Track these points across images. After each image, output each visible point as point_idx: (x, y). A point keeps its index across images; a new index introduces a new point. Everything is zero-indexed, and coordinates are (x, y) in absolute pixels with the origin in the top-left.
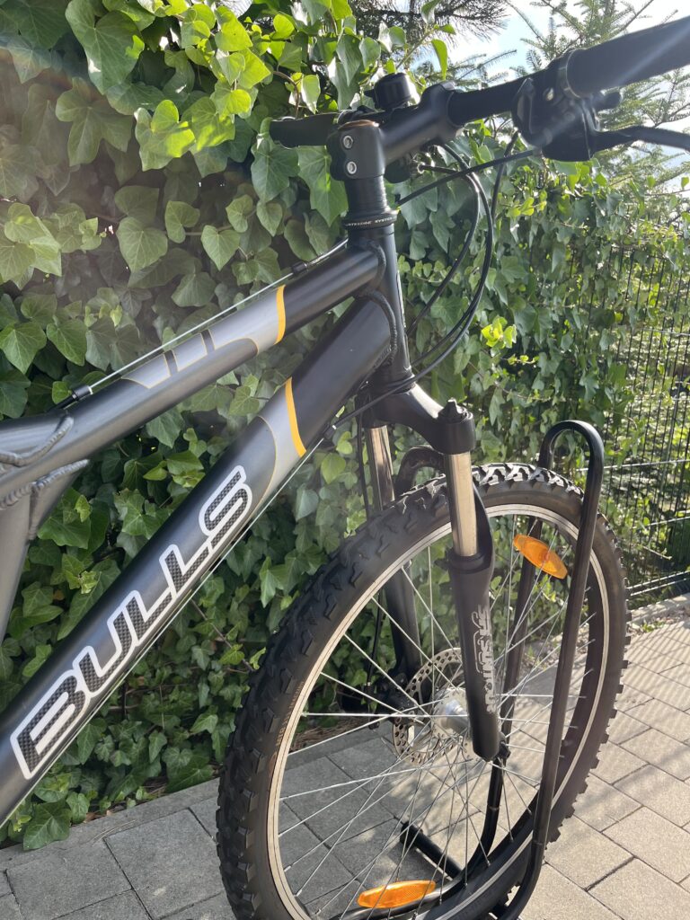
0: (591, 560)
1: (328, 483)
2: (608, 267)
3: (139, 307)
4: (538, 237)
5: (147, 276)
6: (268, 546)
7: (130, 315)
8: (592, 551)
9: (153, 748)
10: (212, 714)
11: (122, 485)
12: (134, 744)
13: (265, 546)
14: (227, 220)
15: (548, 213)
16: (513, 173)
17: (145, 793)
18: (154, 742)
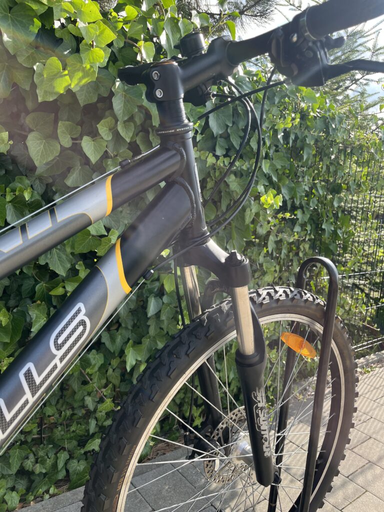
0: (332, 346)
1: (169, 292)
2: (337, 157)
3: (44, 188)
4: (295, 141)
5: (48, 169)
6: (132, 332)
7: (38, 193)
8: (333, 340)
9: (60, 461)
10: (98, 438)
11: (35, 299)
12: (48, 459)
13: (130, 332)
14: (99, 134)
15: (301, 127)
16: (279, 102)
17: (56, 490)
18: (60, 458)
